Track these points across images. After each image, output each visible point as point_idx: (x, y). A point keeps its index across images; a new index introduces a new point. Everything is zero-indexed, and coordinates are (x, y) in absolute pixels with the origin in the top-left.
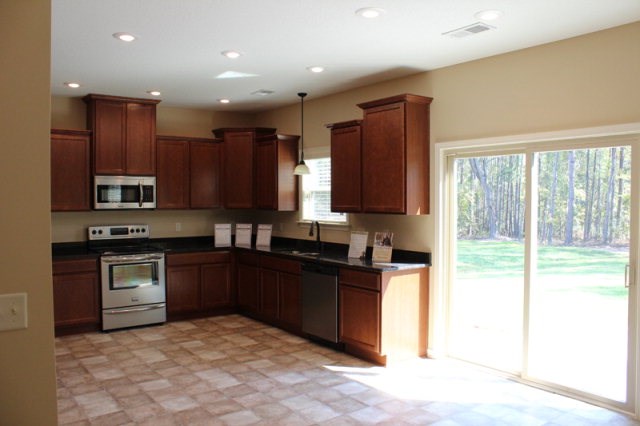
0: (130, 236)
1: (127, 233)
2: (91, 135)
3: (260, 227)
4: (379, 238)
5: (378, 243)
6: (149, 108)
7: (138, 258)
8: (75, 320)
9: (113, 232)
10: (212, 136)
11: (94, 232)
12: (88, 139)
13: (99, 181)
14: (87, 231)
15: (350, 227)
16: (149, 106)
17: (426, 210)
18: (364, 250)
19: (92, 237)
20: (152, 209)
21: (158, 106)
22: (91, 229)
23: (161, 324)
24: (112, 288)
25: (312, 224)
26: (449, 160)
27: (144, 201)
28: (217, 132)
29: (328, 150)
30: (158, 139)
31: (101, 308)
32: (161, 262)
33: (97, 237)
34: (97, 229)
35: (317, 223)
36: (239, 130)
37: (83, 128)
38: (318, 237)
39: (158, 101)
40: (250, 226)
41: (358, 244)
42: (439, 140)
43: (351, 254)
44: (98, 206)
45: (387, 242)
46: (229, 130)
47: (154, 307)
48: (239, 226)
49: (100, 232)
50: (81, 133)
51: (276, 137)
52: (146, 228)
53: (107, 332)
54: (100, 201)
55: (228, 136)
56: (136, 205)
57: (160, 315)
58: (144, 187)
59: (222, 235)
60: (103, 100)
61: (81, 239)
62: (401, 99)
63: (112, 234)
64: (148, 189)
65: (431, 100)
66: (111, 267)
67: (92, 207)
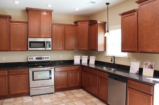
0: (43, 60)
1: (42, 59)
2: (27, 23)
3: (91, 57)
4: (146, 64)
5: (146, 67)
8: (19, 92)
11: (30, 59)
13: (30, 40)
14: (27, 58)
15: (129, 58)
16: (50, 12)
18: (138, 70)
19: (29, 60)
20: (50, 50)
22: (29, 58)
23: (53, 93)
24: (33, 80)
25: (112, 57)
28: (75, 22)
29: (120, 26)
30: (52, 24)
31: (29, 88)
32: (53, 70)
34: (31, 57)
35: (114, 56)
36: (83, 21)
38: (114, 62)
40: (87, 57)
41: (135, 67)
43: (131, 71)
44: (30, 49)
46: (79, 21)
47: (50, 87)
48: (83, 56)
49: (32, 58)
50: (24, 22)
51: (97, 23)
52: (49, 57)
53: (32, 96)
54: (30, 47)
55: (79, 23)
56: (44, 49)
57: (53, 90)
58: (47, 42)
59: (77, 60)
60: (32, 10)
61: (26, 61)
63: (36, 59)
66: (33, 72)
67: (28, 49)
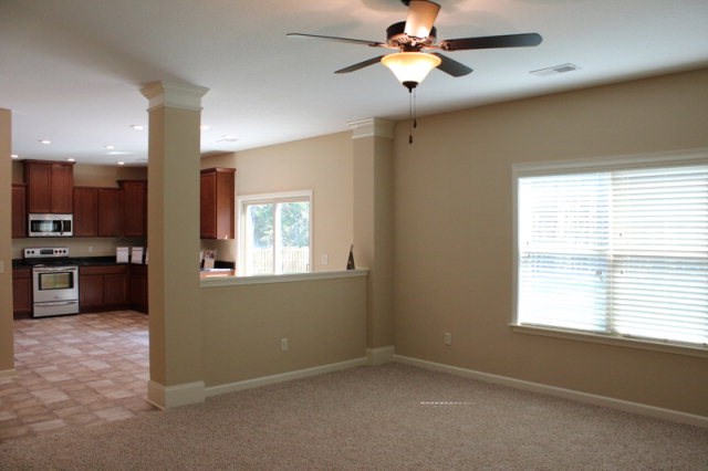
0: (55, 255)
1: (53, 254)
2: (27, 187)
4: (208, 254)
5: (208, 258)
6: (67, 168)
7: (60, 269)
9: (42, 253)
10: (116, 186)
11: (28, 253)
12: (24, 189)
13: (32, 217)
14: (23, 252)
16: (68, 167)
17: (232, 236)
19: (27, 256)
20: (70, 237)
21: (75, 166)
22: (26, 251)
23: (76, 314)
24: (40, 289)
26: (244, 206)
27: (65, 230)
28: (120, 182)
30: (74, 189)
31: (32, 303)
32: (76, 273)
33: (30, 255)
34: (31, 250)
36: (133, 181)
37: (21, 182)
39: (74, 163)
40: (141, 248)
42: (239, 195)
44: (31, 234)
45: (212, 256)
46: (127, 181)
47: (71, 302)
48: (134, 248)
49: (33, 252)
50: (20, 186)
52: (67, 250)
53: (37, 318)
54: (33, 231)
55: (126, 185)
56: (58, 234)
57: (75, 308)
58: (65, 222)
59: (122, 255)
61: (19, 257)
62: (214, 170)
64: (67, 223)
65: (235, 170)
66: (40, 275)
67: (27, 235)
